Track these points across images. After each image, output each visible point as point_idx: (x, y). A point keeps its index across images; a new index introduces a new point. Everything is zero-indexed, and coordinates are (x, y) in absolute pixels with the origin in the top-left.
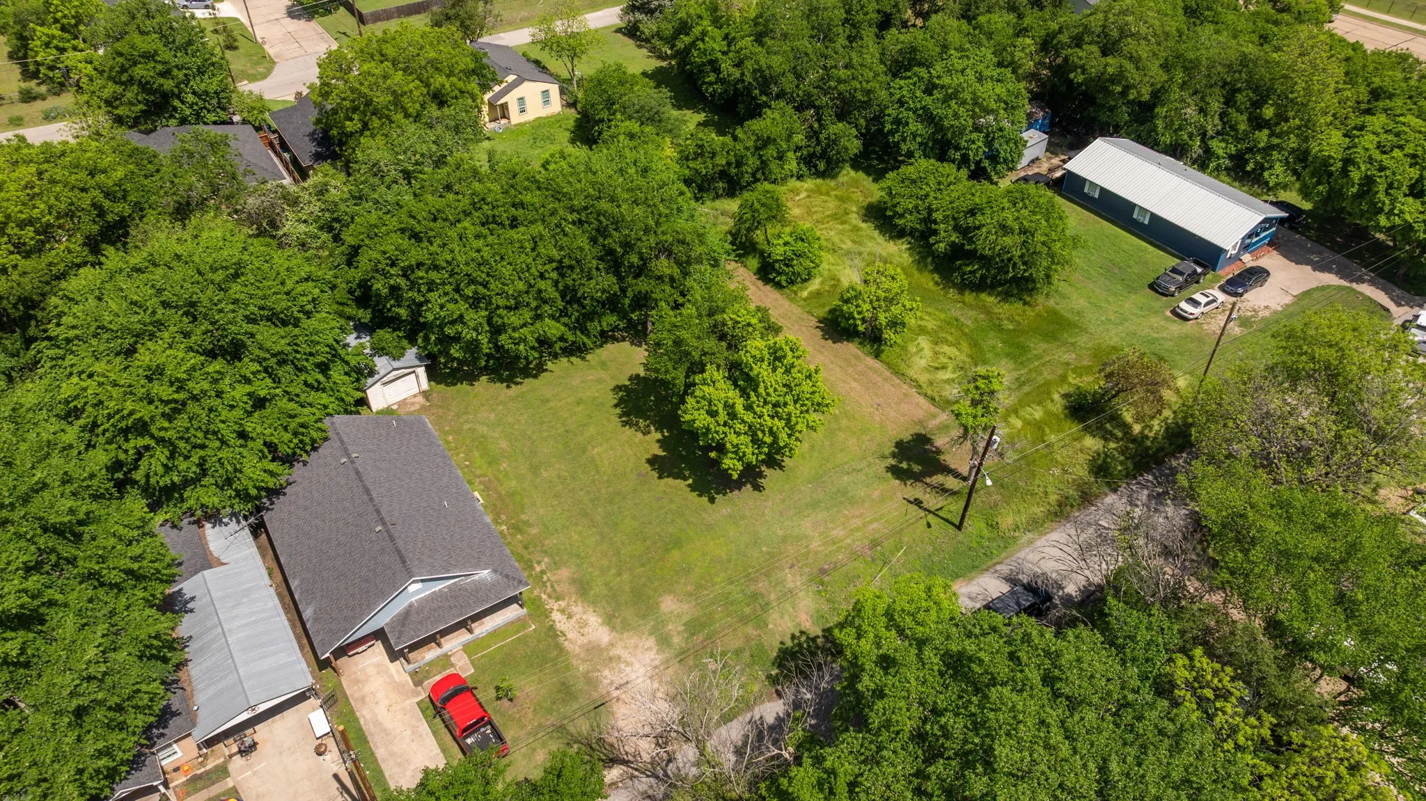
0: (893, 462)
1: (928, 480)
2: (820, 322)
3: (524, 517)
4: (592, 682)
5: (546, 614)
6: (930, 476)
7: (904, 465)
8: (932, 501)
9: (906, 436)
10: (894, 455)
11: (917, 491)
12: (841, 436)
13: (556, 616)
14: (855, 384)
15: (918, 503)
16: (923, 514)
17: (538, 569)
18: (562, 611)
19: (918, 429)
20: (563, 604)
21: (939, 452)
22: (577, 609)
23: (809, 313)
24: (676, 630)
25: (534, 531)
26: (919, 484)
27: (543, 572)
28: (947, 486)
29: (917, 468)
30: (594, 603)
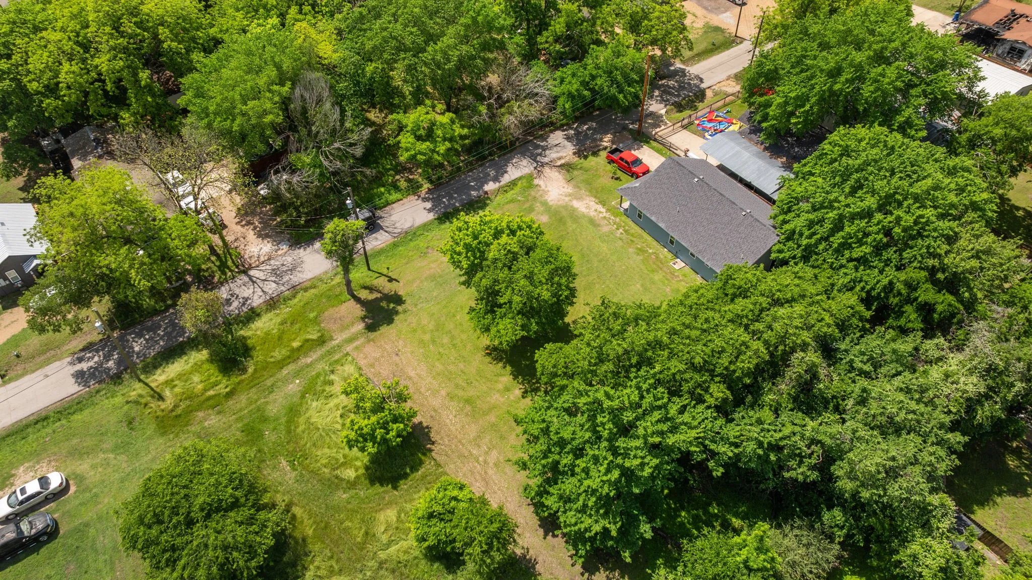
0: (400, 308)
1: (379, 295)
2: (430, 450)
3: (641, 258)
4: (577, 187)
5: (608, 210)
6: (377, 298)
7: (392, 305)
8: (382, 282)
9: (384, 329)
10: (397, 313)
11: (388, 288)
12: (431, 327)
13: (603, 210)
14: (412, 374)
15: (391, 280)
16: (390, 274)
17: (621, 230)
18: (600, 212)
19: (372, 335)
20: (601, 215)
21: (363, 319)
22: (592, 214)
23: (438, 465)
24: (538, 207)
25: (631, 250)
26: (386, 292)
27: (618, 229)
28: (368, 291)
29: (384, 304)
30: (584, 216)
